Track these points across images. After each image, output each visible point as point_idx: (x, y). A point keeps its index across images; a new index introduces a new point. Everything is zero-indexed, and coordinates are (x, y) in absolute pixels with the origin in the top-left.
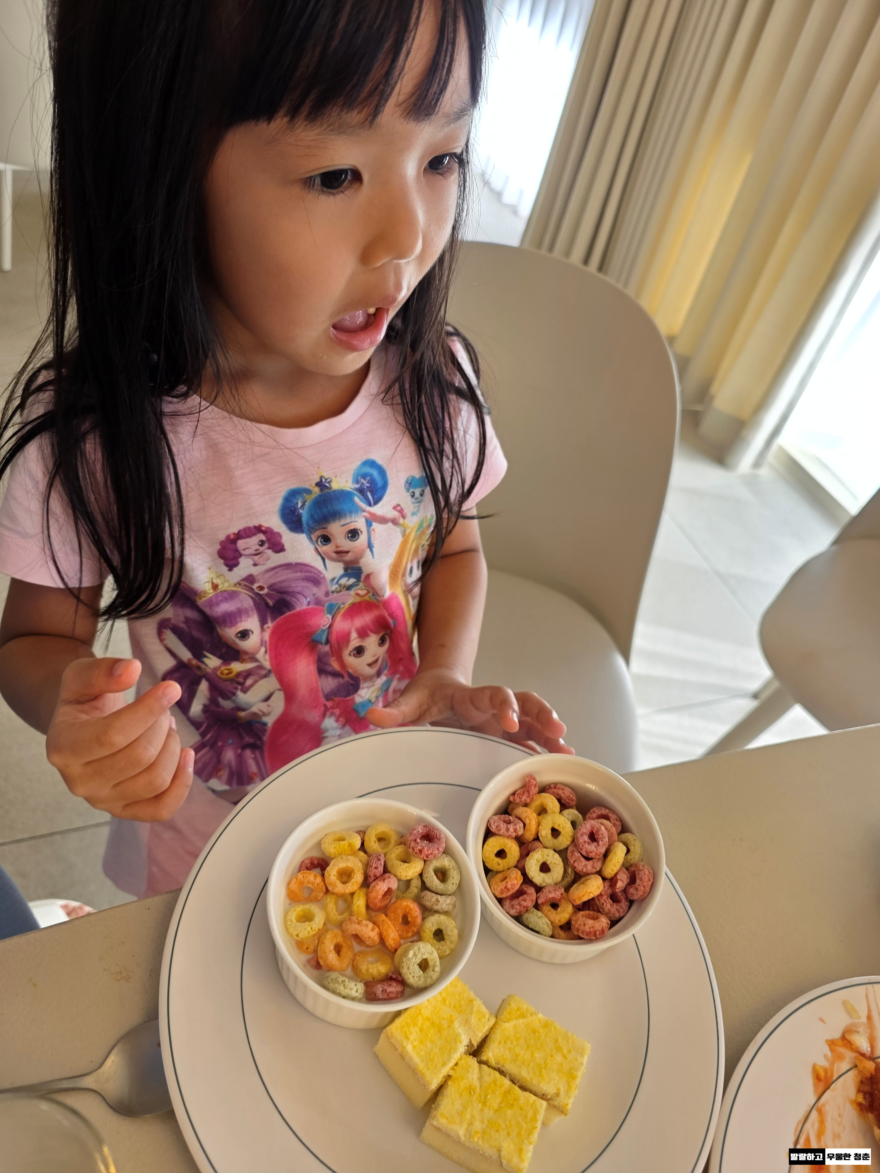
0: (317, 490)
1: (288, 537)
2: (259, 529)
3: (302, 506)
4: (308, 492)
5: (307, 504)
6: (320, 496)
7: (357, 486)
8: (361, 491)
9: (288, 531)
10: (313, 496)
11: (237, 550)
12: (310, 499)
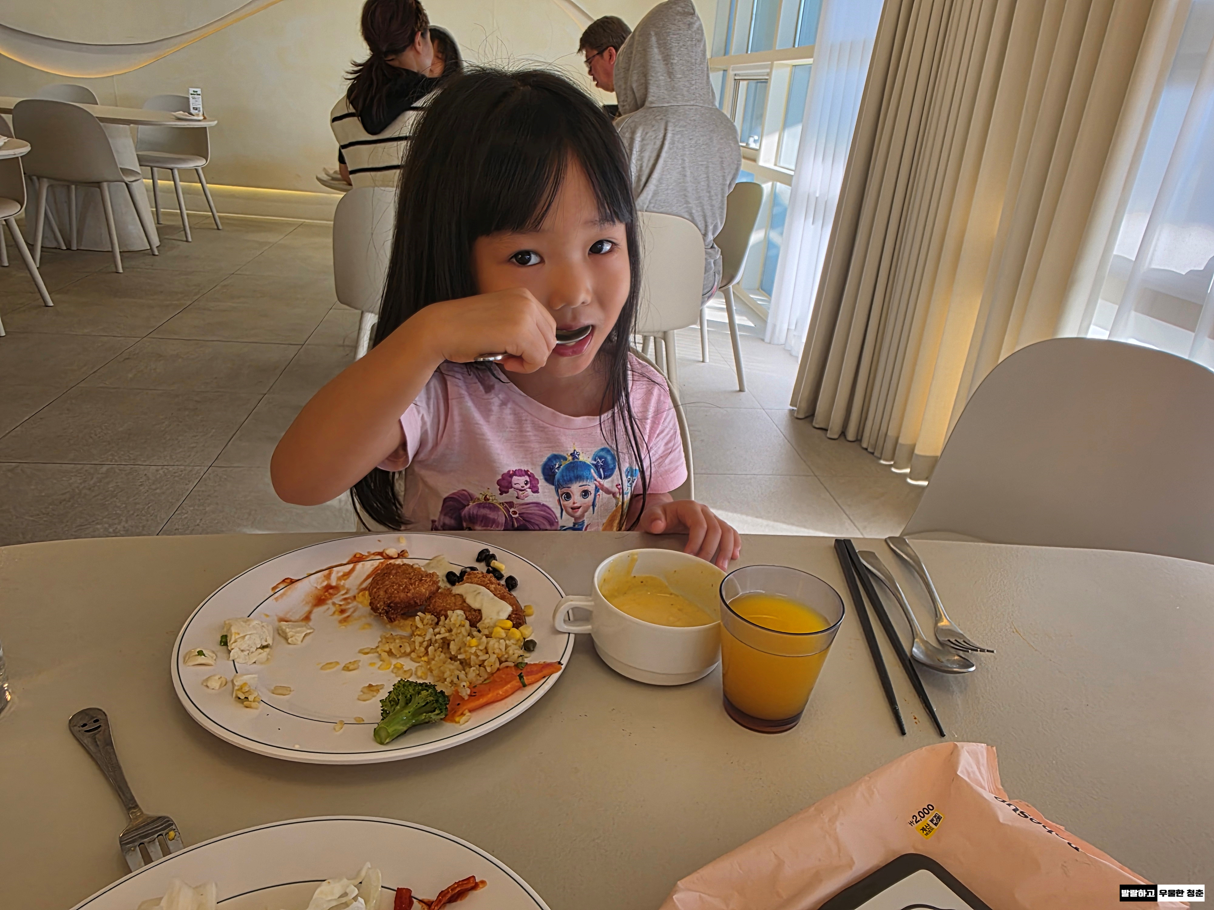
0: (570, 458)
1: (542, 484)
2: (526, 473)
3: (559, 467)
4: (565, 459)
5: (561, 467)
6: (571, 463)
7: (595, 463)
8: (596, 466)
9: (543, 480)
10: (567, 462)
11: (510, 482)
12: (564, 463)
